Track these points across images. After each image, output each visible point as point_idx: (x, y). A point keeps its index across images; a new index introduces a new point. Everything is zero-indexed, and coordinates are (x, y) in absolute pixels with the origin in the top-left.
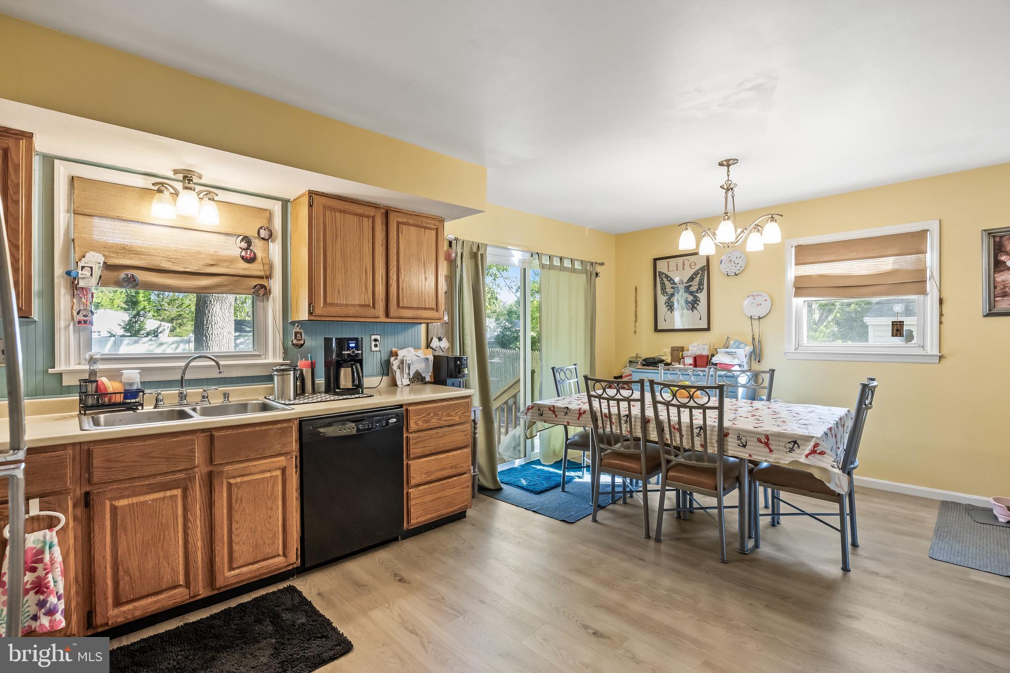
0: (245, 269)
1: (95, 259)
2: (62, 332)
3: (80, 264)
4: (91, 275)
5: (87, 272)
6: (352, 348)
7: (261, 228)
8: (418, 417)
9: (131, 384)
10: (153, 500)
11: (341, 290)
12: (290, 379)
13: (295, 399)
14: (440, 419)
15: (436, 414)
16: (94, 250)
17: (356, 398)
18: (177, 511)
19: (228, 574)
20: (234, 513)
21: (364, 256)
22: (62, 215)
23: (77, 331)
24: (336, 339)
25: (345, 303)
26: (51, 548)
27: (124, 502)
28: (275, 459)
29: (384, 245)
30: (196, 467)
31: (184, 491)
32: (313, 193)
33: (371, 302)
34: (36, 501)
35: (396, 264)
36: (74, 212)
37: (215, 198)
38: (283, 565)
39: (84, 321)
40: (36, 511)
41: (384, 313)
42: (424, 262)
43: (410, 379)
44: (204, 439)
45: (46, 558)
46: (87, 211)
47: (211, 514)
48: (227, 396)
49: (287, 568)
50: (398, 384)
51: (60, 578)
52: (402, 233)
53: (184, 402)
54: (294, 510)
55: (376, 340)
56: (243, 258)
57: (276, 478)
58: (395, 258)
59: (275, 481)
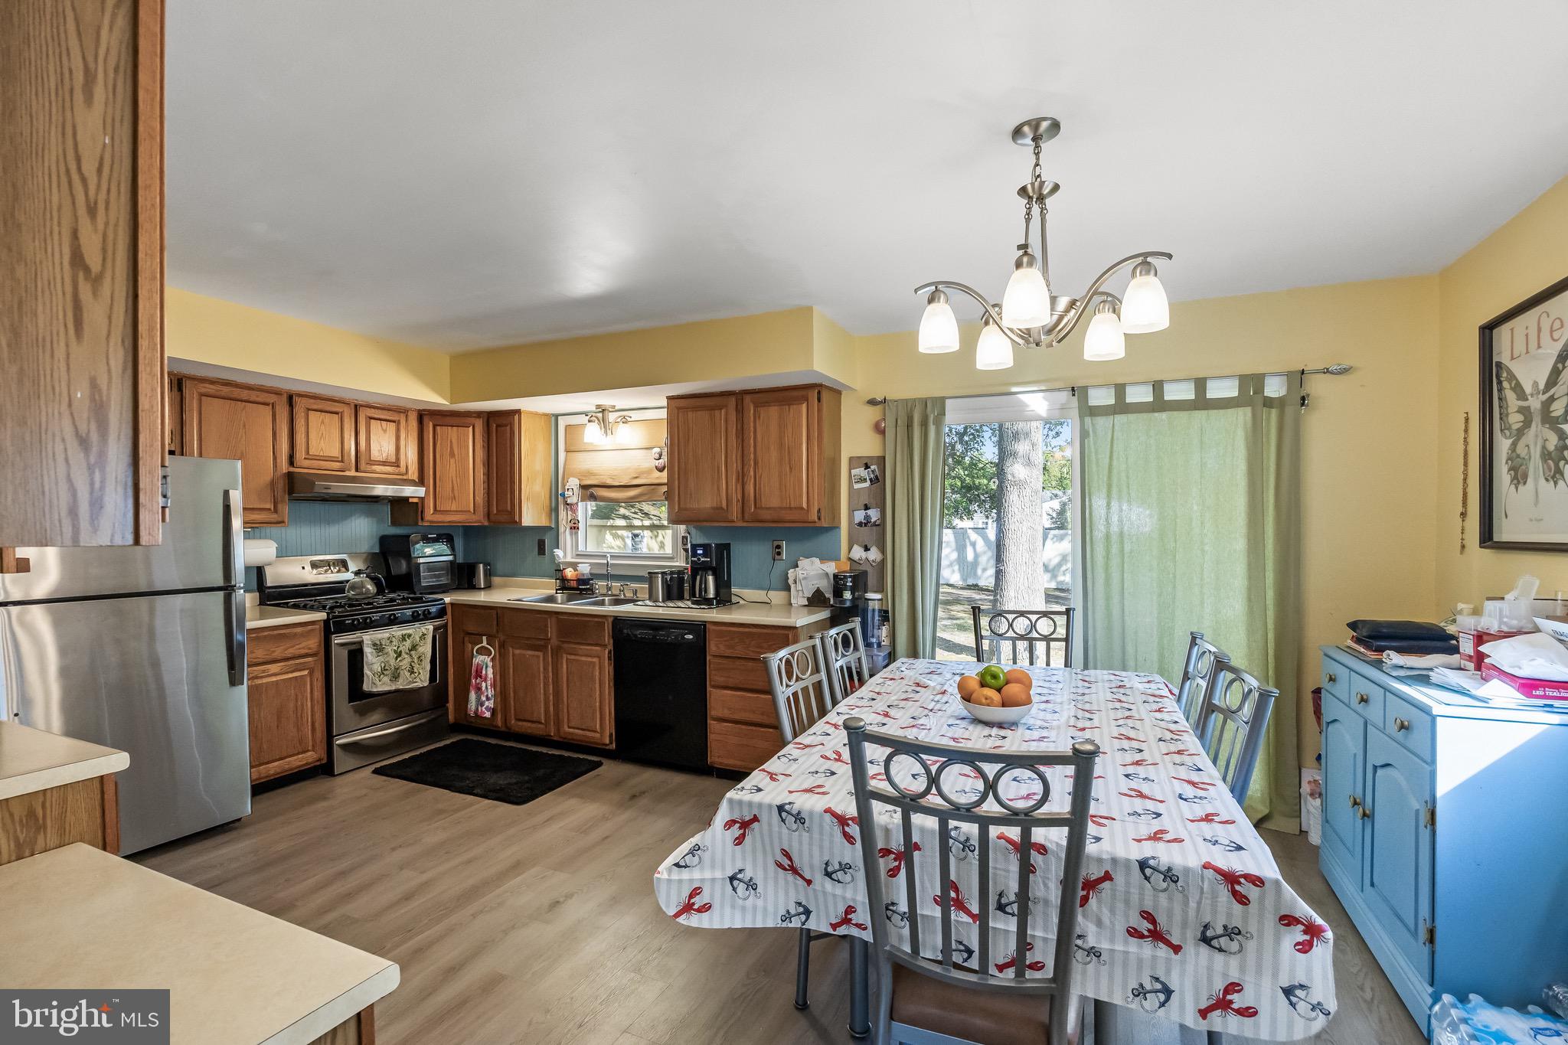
0: (656, 477)
1: (573, 483)
2: (562, 535)
3: (567, 488)
4: (574, 494)
5: (570, 493)
6: (700, 555)
8: (720, 640)
9: (583, 575)
10: (529, 655)
12: (658, 583)
13: (663, 601)
14: (747, 649)
16: (573, 477)
17: (699, 608)
18: (540, 668)
19: (567, 729)
20: (569, 683)
21: (716, 453)
22: (562, 455)
23: (571, 534)
25: (699, 506)
26: (487, 667)
27: (517, 652)
28: (594, 648)
29: (741, 437)
30: (549, 640)
31: (544, 654)
32: (669, 398)
33: (724, 505)
34: (484, 638)
35: (752, 456)
36: (567, 451)
37: (629, 419)
38: (599, 741)
39: (575, 528)
40: (485, 644)
41: (740, 516)
42: (789, 448)
43: (808, 599)
44: (554, 619)
45: (484, 672)
46: (572, 448)
47: (557, 677)
48: (635, 592)
49: (604, 747)
50: (792, 602)
51: (489, 687)
52: (759, 417)
53: (610, 592)
54: (607, 697)
55: (779, 547)
56: (656, 467)
57: (594, 663)
58: (752, 449)
59: (594, 666)
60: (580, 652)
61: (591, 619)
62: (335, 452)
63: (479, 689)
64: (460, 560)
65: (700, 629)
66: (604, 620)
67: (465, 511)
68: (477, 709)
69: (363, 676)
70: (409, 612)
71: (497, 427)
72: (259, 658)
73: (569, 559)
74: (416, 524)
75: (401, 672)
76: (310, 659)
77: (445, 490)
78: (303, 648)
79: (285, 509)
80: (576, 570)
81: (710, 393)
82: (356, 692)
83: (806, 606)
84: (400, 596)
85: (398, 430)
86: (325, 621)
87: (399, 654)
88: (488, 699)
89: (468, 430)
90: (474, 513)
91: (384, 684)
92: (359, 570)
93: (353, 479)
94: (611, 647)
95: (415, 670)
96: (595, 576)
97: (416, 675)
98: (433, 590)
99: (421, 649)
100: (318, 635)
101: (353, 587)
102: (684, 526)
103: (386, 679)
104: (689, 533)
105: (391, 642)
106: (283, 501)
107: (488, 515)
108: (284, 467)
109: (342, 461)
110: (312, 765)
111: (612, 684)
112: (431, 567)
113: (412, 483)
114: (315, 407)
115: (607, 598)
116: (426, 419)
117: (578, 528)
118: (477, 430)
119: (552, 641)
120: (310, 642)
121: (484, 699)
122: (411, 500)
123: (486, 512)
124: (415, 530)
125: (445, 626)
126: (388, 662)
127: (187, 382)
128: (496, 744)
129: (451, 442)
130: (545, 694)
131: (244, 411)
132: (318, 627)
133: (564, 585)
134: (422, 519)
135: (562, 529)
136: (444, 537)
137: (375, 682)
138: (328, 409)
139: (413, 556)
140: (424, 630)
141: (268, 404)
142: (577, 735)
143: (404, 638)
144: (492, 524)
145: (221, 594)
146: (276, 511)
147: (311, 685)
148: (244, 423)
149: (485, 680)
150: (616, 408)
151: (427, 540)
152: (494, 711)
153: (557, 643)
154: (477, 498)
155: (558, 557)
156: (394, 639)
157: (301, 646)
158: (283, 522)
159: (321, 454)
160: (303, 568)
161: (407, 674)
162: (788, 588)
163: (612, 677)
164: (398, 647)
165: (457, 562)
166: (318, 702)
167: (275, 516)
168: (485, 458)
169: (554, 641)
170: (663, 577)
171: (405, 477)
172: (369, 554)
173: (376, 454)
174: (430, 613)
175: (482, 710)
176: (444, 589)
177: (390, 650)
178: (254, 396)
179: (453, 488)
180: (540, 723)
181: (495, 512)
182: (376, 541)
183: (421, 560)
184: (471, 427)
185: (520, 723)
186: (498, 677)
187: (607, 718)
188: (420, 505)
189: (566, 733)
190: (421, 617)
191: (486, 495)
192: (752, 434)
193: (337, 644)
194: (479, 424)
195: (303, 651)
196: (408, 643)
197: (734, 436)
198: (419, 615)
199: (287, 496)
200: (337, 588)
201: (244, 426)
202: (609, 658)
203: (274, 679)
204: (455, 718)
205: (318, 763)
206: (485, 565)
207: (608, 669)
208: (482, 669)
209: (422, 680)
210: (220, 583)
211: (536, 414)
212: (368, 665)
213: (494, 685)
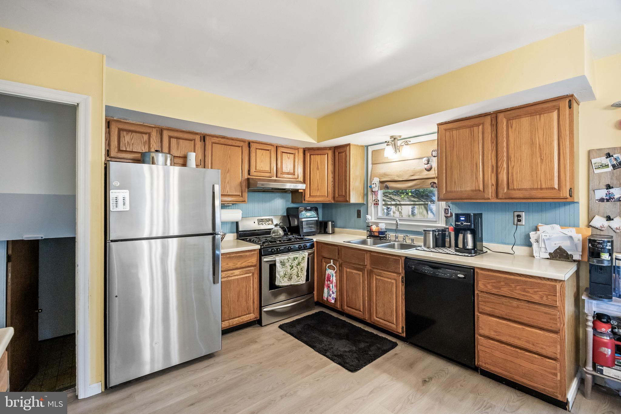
0: (427, 175)
1: (376, 180)
2: (370, 208)
3: (372, 183)
4: (376, 186)
5: (374, 185)
6: (462, 220)
7: (433, 151)
8: (488, 281)
9: (382, 229)
10: (355, 273)
11: (457, 183)
12: (430, 236)
13: (433, 248)
14: (512, 291)
15: (507, 284)
16: (376, 177)
17: (465, 256)
18: (360, 281)
20: (377, 292)
21: (475, 154)
22: (370, 166)
23: (374, 207)
24: (455, 214)
25: (459, 190)
26: (333, 276)
27: (348, 270)
28: (392, 274)
29: (495, 142)
30: (366, 265)
31: (363, 273)
32: (439, 125)
33: (481, 188)
34: (332, 261)
35: (505, 154)
36: (373, 164)
37: (409, 143)
38: (394, 330)
39: (376, 204)
40: (332, 264)
41: (494, 195)
42: (540, 145)
43: (550, 254)
44: (368, 255)
45: (331, 279)
46: (375, 162)
47: (370, 287)
48: (413, 240)
49: (398, 334)
50: (535, 255)
51: (334, 287)
52: (512, 127)
53: (397, 240)
54: (400, 304)
55: (519, 216)
56: (426, 169)
57: (393, 283)
58: (505, 149)
59: (392, 285)
60: (384, 275)
61: (391, 257)
62: (268, 169)
63: (329, 287)
64: (321, 219)
65: (471, 271)
66: (399, 258)
67: (323, 196)
68: (328, 297)
69: (276, 278)
70: (297, 246)
71: (338, 154)
72: (230, 267)
73: (373, 220)
74: (302, 202)
75: (293, 276)
76: (252, 268)
77: (314, 186)
78: (250, 263)
79: (246, 195)
80: (377, 226)
81: (469, 117)
82: (272, 285)
83: (548, 258)
84: (293, 237)
85: (294, 158)
86: (259, 249)
87: (292, 267)
88: (333, 293)
89: (325, 156)
90: (327, 197)
91: (285, 282)
92: (277, 224)
93: (275, 181)
94: (403, 275)
95: (299, 275)
96: (387, 230)
97: (300, 277)
98: (309, 234)
99: (302, 265)
100: (257, 257)
101: (274, 232)
102: (445, 202)
103: (286, 279)
104: (449, 207)
105: (289, 261)
106: (245, 192)
107: (334, 198)
108: (246, 176)
109: (270, 173)
110: (253, 320)
111: (404, 297)
112: (308, 223)
113: (300, 182)
114: (259, 147)
115: (396, 243)
116: (306, 152)
117: (378, 204)
118: (329, 155)
119: (367, 267)
120: (253, 260)
121: (331, 293)
122: (300, 191)
123: (333, 196)
124: (301, 205)
125: (314, 253)
126: (287, 271)
127: (207, 137)
128: (337, 318)
129: (317, 162)
130: (363, 296)
131: (230, 150)
132: (256, 252)
133: (371, 235)
134: (304, 200)
135: (369, 205)
136: (314, 208)
137: (281, 281)
138: (265, 148)
139: (300, 217)
140: (304, 255)
141: (239, 147)
142: (381, 323)
143: (294, 259)
144: (335, 202)
145: (211, 237)
146: (242, 196)
147: (253, 280)
148: (230, 155)
149: (332, 283)
150: (402, 137)
151: (306, 210)
152: (336, 300)
153: (370, 268)
154: (329, 189)
155: (369, 219)
156: (290, 260)
157: (249, 261)
158: (245, 201)
159: (262, 169)
160: (254, 222)
161: (296, 277)
162: (530, 245)
163: (404, 292)
164: (292, 263)
165: (319, 220)
166: (256, 289)
167: (242, 198)
168: (333, 170)
169: (368, 267)
170: (433, 233)
171: (297, 180)
172: (282, 216)
173: (285, 170)
174: (306, 246)
175: (330, 299)
176: (313, 234)
177: (288, 265)
178: (234, 143)
179: (318, 185)
180: (360, 311)
181: (337, 196)
182: (285, 210)
183: (304, 220)
184: (327, 155)
185: (349, 309)
186: (338, 282)
187: (401, 317)
188: (303, 194)
189: (374, 319)
190: (303, 248)
191: (333, 188)
192: (505, 139)
193: (265, 261)
194: (330, 153)
195: (250, 264)
196: (296, 262)
197: (490, 141)
198: (301, 247)
199: (247, 189)
200: (268, 232)
201: (230, 157)
202: (402, 282)
203: (237, 277)
204: (317, 298)
205: (255, 319)
206: (332, 222)
207: (401, 288)
208: (330, 277)
209: (302, 280)
210: (211, 231)
211: (358, 146)
212: (278, 272)
213: (336, 286)
